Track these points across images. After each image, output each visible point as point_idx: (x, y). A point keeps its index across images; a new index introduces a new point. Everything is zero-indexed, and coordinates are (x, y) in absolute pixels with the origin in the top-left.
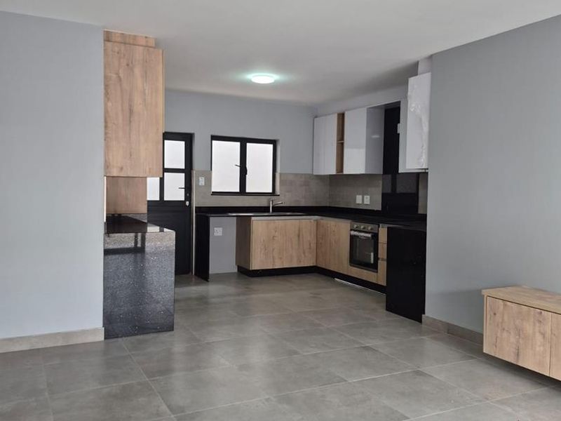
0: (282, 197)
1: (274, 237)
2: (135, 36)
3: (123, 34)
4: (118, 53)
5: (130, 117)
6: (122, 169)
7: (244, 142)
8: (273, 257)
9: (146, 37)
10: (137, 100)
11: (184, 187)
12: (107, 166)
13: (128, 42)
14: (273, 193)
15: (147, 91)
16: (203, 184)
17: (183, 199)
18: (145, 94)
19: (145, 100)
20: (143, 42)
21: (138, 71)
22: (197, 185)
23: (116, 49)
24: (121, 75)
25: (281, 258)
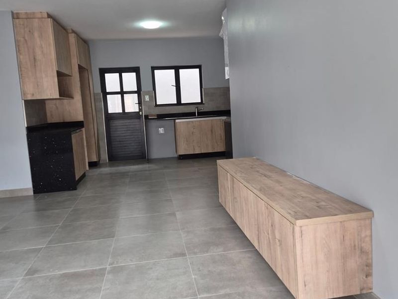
0: (206, 105)
1: (193, 132)
2: (34, 13)
3: (26, 13)
4: (23, 25)
5: (35, 63)
6: (33, 95)
7: (177, 69)
8: (193, 146)
9: (41, 12)
10: (38, 52)
11: (137, 102)
12: (24, 93)
13: (30, 17)
14: (202, 103)
15: (43, 46)
16: (148, 100)
17: (138, 111)
18: (42, 48)
19: (43, 51)
20: (39, 16)
21: (36, 34)
22: (144, 101)
23: (22, 23)
24: (26, 38)
25: (199, 147)
